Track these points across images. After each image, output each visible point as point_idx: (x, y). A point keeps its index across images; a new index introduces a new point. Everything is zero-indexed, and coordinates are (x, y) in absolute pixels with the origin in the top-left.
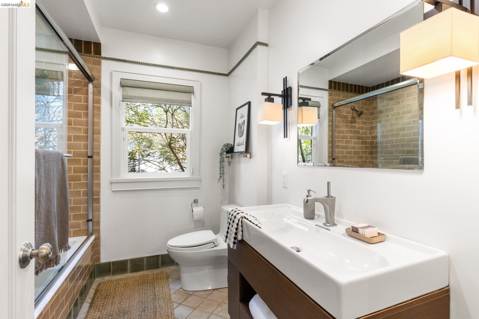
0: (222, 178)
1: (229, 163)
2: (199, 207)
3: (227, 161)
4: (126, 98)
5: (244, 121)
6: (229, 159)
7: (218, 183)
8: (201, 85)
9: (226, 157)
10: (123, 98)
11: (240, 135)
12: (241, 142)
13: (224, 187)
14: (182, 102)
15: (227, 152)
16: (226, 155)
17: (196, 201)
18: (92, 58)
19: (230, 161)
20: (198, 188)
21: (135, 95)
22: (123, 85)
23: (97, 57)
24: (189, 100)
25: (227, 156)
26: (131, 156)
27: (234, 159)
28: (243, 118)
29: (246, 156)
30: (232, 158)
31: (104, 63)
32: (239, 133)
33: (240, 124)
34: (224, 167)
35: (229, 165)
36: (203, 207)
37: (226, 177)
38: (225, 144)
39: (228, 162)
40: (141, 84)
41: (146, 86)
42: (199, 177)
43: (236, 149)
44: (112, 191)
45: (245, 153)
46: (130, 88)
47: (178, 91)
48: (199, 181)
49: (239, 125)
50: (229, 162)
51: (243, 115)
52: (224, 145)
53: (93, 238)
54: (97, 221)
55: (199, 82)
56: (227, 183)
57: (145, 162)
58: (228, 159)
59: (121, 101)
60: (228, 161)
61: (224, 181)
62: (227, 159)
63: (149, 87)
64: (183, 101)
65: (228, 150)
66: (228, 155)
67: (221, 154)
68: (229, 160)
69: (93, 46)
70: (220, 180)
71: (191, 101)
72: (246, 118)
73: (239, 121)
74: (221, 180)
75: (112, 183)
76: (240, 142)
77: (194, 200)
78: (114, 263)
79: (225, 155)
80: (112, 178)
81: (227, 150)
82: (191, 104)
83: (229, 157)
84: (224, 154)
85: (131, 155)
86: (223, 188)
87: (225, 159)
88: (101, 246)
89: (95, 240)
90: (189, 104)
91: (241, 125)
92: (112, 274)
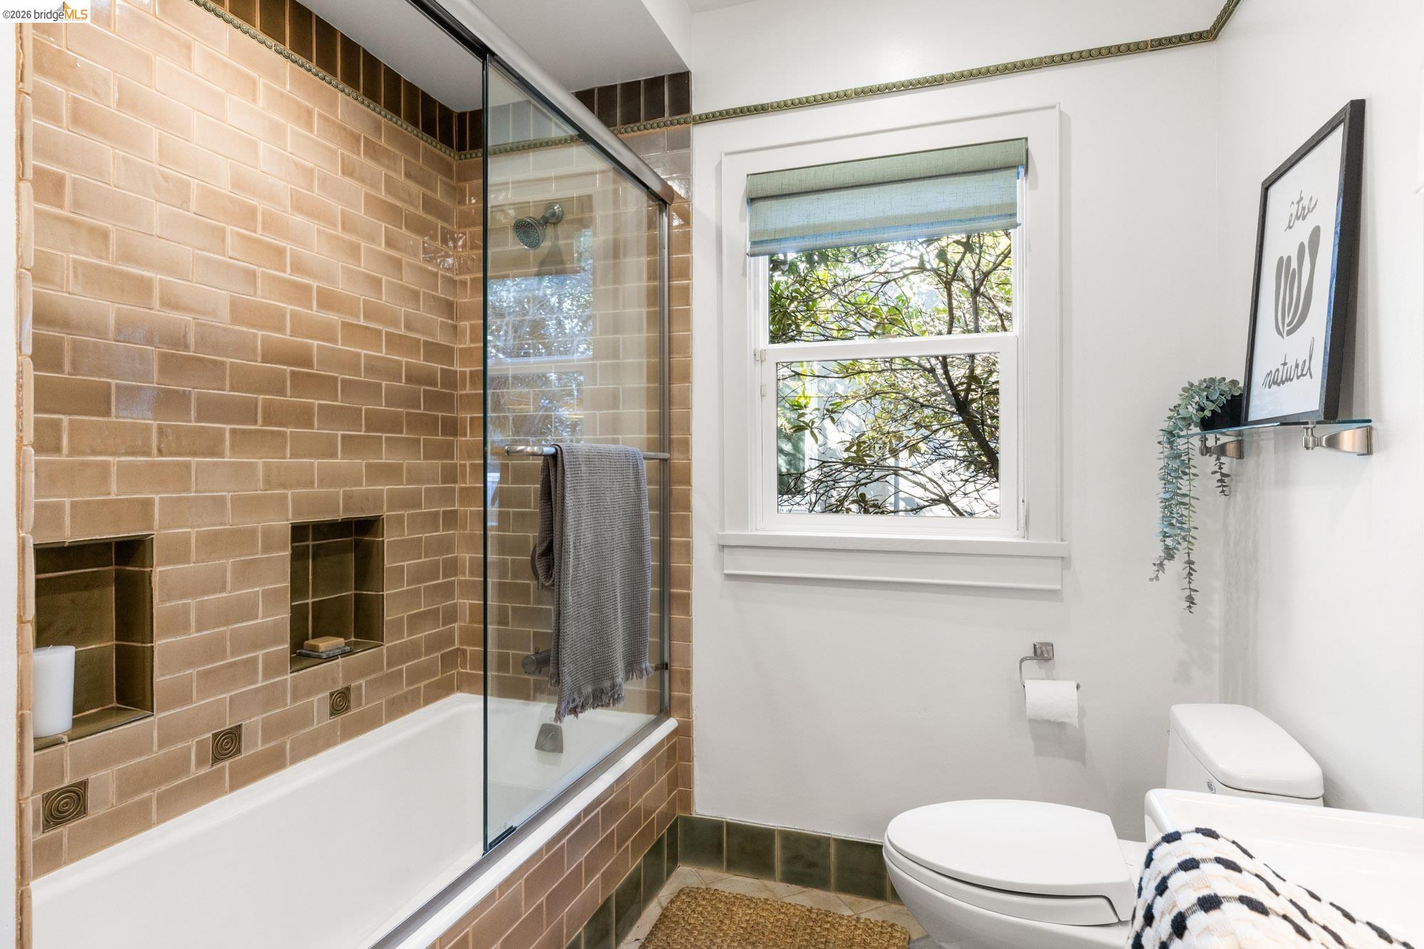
0: (1181, 556)
1: (1224, 480)
2: (1059, 679)
3: (1214, 472)
4: (762, 242)
5: (1316, 232)
6: (1223, 459)
7: (1151, 580)
8: (1064, 120)
9: (1206, 451)
10: (754, 243)
11: (1287, 321)
12: (1291, 363)
13: (1191, 600)
14: (972, 216)
15: (1208, 424)
16: (1204, 440)
17: (1042, 653)
18: (664, 129)
19: (1231, 469)
20: (1050, 594)
21: (790, 224)
22: (754, 196)
23: (679, 123)
24: (1006, 200)
25: (1211, 443)
26: (855, 452)
27: (1250, 462)
28: (1304, 218)
29: (1333, 442)
30: (1240, 455)
31: (700, 134)
32: (1280, 311)
33: (1289, 258)
34: (1193, 502)
35: (1223, 491)
36: (1078, 687)
37: (1210, 553)
38: (1196, 383)
39: (1218, 476)
40: (811, 180)
41: (831, 182)
42: (1055, 542)
43: (1262, 405)
44: (725, 574)
45: (1318, 423)
46: (774, 203)
47: (954, 170)
48: (1060, 561)
49: (1283, 264)
50: (1222, 475)
51: (1305, 202)
52: (1190, 390)
53: (670, 724)
54: (681, 672)
55: (1054, 107)
56: (1211, 583)
57: (883, 473)
58: (1218, 459)
59: (747, 254)
60: (1216, 468)
61: (1190, 574)
62: (1211, 461)
63: (837, 183)
64: (977, 209)
65: (1213, 411)
66: (1217, 439)
67: (1171, 433)
68: (1221, 468)
69: (669, 88)
70: (1161, 564)
71: (1014, 205)
72: (1327, 217)
73: (1281, 244)
74: (1176, 567)
75: (723, 546)
76: (1285, 364)
77: (1035, 645)
78: (735, 829)
79: (1196, 442)
80: (724, 530)
81: (1208, 413)
82: (1014, 215)
83: (1222, 450)
84: (1192, 435)
85: (854, 448)
86: (1190, 607)
87: (1197, 458)
88: (695, 758)
89: (675, 732)
90: (1007, 217)
91: (1294, 265)
92: (725, 863)
